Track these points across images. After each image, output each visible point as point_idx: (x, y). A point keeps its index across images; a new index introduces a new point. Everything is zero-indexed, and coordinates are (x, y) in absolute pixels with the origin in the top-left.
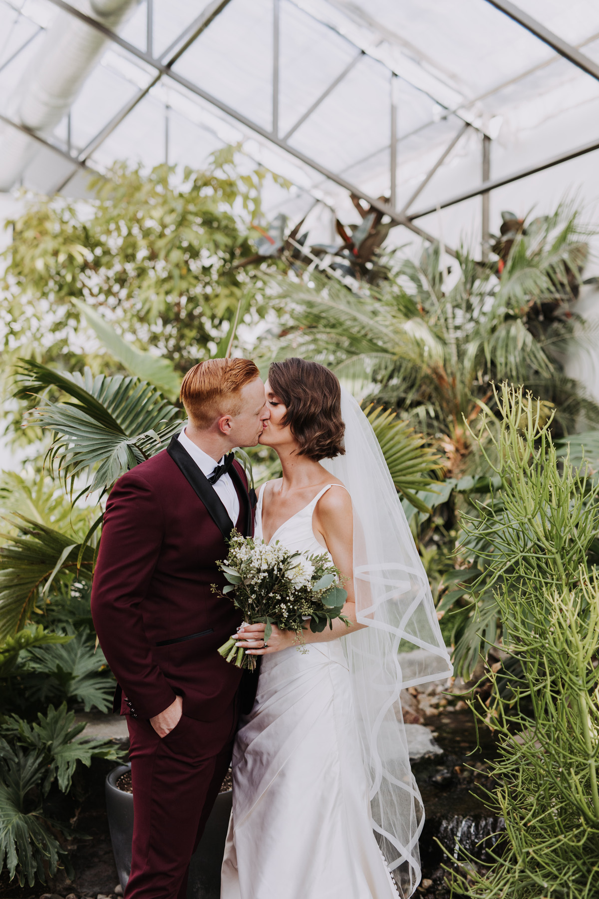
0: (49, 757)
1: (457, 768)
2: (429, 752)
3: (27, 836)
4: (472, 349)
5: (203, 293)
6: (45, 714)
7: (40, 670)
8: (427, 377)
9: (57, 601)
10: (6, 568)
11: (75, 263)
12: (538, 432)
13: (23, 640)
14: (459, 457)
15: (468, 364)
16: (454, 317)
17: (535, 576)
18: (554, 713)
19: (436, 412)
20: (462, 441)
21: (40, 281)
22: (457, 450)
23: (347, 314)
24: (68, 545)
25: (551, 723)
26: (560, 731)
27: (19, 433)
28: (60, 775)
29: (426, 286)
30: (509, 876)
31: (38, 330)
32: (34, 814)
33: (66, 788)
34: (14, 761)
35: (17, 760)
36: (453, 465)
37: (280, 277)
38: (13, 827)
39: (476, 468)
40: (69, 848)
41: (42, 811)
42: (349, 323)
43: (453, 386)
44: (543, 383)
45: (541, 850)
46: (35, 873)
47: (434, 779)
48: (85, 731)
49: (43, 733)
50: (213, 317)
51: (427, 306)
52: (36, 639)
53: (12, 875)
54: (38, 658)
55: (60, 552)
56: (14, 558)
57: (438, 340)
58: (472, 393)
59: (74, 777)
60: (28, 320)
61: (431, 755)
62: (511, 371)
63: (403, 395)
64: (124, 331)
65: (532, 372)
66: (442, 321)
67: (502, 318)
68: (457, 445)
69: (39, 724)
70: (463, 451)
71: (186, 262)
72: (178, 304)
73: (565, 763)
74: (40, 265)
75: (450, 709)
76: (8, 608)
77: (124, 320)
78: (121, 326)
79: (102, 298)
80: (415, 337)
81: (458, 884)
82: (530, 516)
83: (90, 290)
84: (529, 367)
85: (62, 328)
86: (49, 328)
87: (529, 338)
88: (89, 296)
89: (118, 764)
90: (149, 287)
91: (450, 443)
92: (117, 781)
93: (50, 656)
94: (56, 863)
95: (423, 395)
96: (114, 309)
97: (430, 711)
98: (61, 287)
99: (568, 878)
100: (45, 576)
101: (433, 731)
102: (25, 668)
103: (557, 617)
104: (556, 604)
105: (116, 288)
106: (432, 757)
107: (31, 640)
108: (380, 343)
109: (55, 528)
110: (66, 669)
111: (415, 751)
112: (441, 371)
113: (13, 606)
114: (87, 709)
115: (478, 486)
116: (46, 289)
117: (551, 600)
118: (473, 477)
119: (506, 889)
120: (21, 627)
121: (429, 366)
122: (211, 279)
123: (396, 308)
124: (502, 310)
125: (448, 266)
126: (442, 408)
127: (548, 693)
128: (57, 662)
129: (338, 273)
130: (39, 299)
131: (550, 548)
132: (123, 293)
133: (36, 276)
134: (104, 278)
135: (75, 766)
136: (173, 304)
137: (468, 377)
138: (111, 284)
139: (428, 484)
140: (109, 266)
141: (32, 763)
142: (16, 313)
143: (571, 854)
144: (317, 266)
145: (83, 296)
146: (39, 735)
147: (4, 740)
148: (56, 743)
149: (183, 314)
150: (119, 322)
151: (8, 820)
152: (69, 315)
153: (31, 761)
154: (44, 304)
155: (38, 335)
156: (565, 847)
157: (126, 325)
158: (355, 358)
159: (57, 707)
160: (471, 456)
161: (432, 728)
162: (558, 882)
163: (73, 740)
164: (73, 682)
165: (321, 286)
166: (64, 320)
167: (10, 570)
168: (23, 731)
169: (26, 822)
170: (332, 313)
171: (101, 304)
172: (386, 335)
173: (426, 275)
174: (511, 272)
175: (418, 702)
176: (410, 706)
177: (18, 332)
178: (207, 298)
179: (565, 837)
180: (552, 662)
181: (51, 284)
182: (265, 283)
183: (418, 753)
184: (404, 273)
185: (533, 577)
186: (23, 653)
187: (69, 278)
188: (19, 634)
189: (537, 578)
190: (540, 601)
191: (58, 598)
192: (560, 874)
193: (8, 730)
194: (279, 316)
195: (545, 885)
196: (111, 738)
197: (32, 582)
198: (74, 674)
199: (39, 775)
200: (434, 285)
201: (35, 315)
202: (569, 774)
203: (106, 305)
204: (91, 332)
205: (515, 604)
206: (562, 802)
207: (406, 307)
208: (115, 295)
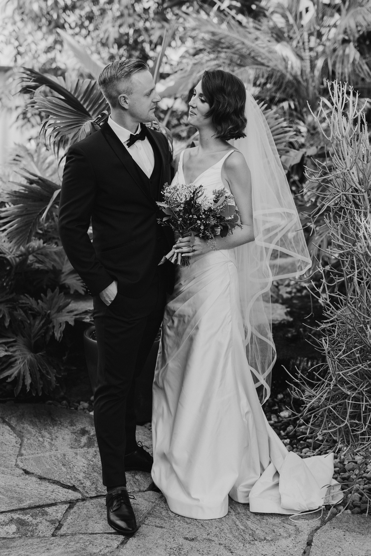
0: (48, 320)
1: (301, 329)
2: (284, 320)
3: (37, 366)
4: (320, 63)
5: (144, 27)
6: (46, 295)
7: (42, 268)
8: (289, 82)
9: (51, 226)
10: (18, 204)
11: (59, 6)
12: (356, 114)
13: (30, 249)
14: (310, 135)
15: (317, 73)
16: (309, 41)
17: (351, 207)
18: (359, 292)
19: (295, 105)
20: (312, 124)
21: (36, 18)
22: (308, 131)
23: (238, 40)
24: (57, 189)
25: (356, 297)
26: (362, 302)
27: (26, 120)
28: (56, 331)
29: (291, 20)
30: (327, 388)
31: (36, 52)
32: (40, 353)
33: (60, 338)
34: (27, 322)
35: (29, 322)
36: (306, 141)
37: (194, 15)
38: (28, 361)
39: (320, 143)
40: (62, 374)
41: (45, 352)
42: (239, 46)
43: (307, 89)
44: (367, 86)
45: (347, 373)
46: (42, 388)
47: (286, 336)
48: (70, 305)
49: (45, 306)
50: (151, 42)
51: (291, 34)
52: (39, 248)
53: (28, 389)
54: (40, 261)
55: (52, 194)
56: (23, 197)
57: (298, 57)
58: (320, 93)
59: (64, 332)
60: (29, 45)
61: (285, 321)
62: (345, 77)
63: (273, 94)
64: (92, 53)
65: (360, 79)
66: (301, 44)
67: (340, 42)
68: (308, 128)
69: (42, 301)
70: (312, 132)
71: (133, 5)
72: (127, 34)
73: (364, 322)
74: (35, 7)
75: (299, 294)
76: (21, 229)
77: (92, 45)
78: (90, 49)
79: (77, 30)
80: (282, 55)
81: (296, 393)
82: (349, 169)
83: (69, 25)
84: (358, 76)
85: (51, 51)
86: (43, 51)
87: (358, 55)
88: (69, 29)
89: (91, 325)
90: (108, 22)
91: (304, 126)
92: (91, 334)
93: (48, 260)
94: (54, 382)
95: (287, 94)
96: (86, 37)
97: (285, 296)
98: (50, 23)
99: (363, 390)
100: (43, 209)
101: (287, 308)
102: (33, 267)
103: (363, 232)
104: (362, 224)
105: (87, 23)
106: (286, 323)
107: (35, 249)
108: (259, 59)
109: (50, 179)
110: (58, 267)
111: (275, 319)
112: (300, 78)
113: (24, 228)
114: (72, 292)
115: (320, 153)
116: (41, 24)
117: (360, 222)
118: (317, 147)
119: (325, 396)
120: (29, 241)
121: (291, 74)
122: (149, 17)
123: (270, 35)
124: (341, 37)
125: (306, 7)
126: (299, 103)
127: (356, 279)
128: (52, 263)
129: (233, 12)
130: (36, 31)
131: (361, 189)
132: (91, 27)
133: (33, 15)
134: (79, 16)
135: (64, 326)
136: (124, 34)
137: (317, 82)
138: (83, 20)
139: (288, 152)
140: (82, 8)
141: (38, 323)
142: (21, 40)
143: (365, 375)
144: (219, 7)
145: (65, 29)
146: (42, 307)
147: (20, 310)
148: (53, 312)
149: (131, 41)
150: (89, 47)
151: (25, 357)
152: (56, 42)
153: (37, 322)
154: (39, 34)
155: (36, 55)
156: (362, 371)
157: (93, 48)
158: (242, 69)
159: (53, 291)
160: (317, 135)
161: (287, 306)
162: (357, 391)
163: (63, 311)
164: (63, 276)
165: (222, 21)
166: (53, 45)
167: (21, 205)
168: (32, 304)
169: (36, 358)
170: (228, 39)
171: (77, 34)
172: (264, 54)
173: (291, 13)
174: (348, 10)
175: (279, 290)
176: (274, 292)
177: (23, 53)
178: (146, 30)
179: (362, 365)
180: (359, 260)
181: (44, 20)
182: (185, 20)
183: (277, 320)
184: (277, 12)
185: (350, 208)
186: (31, 257)
187: (55, 16)
188: (28, 245)
189: (352, 209)
190: (354, 223)
191: (53, 224)
192: (358, 387)
193: (23, 303)
194: (194, 42)
195: (349, 393)
196: (87, 309)
197: (35, 213)
198: (63, 271)
199: (43, 331)
200: (296, 20)
201: (33, 42)
202: (367, 328)
203: (80, 35)
204: (71, 53)
205: (338, 225)
206: (361, 345)
207: (277, 34)
208: (86, 28)
